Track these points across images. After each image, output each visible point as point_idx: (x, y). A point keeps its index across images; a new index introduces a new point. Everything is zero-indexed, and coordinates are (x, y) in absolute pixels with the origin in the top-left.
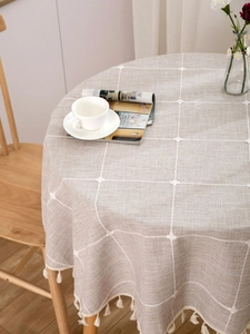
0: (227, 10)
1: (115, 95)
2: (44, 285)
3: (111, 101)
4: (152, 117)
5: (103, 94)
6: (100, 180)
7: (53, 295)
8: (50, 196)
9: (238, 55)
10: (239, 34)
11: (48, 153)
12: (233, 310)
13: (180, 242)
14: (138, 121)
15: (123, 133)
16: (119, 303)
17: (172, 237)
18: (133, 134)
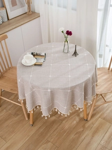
0: (63, 32)
1: (35, 54)
2: (20, 103)
3: (34, 55)
4: (45, 59)
5: (32, 54)
6: (31, 76)
7: (22, 105)
8: (19, 81)
9: (66, 43)
10: (66, 38)
11: (18, 69)
12: (65, 108)
13: (51, 92)
14: (41, 60)
15: (37, 64)
16: (38, 107)
17: (49, 90)
18: (40, 64)
